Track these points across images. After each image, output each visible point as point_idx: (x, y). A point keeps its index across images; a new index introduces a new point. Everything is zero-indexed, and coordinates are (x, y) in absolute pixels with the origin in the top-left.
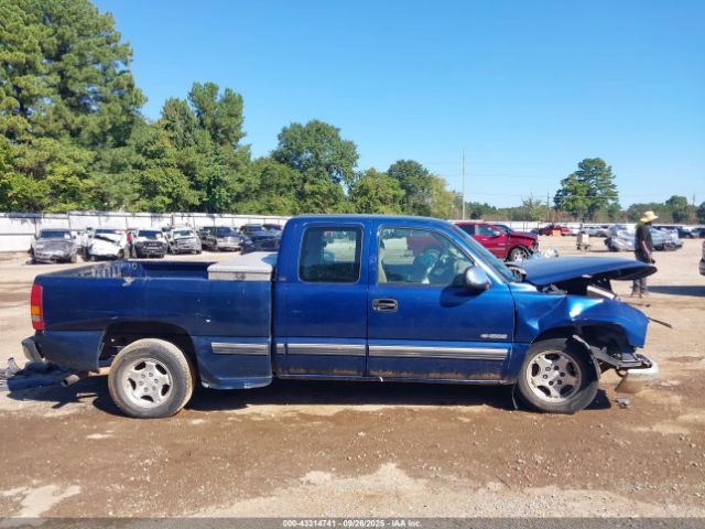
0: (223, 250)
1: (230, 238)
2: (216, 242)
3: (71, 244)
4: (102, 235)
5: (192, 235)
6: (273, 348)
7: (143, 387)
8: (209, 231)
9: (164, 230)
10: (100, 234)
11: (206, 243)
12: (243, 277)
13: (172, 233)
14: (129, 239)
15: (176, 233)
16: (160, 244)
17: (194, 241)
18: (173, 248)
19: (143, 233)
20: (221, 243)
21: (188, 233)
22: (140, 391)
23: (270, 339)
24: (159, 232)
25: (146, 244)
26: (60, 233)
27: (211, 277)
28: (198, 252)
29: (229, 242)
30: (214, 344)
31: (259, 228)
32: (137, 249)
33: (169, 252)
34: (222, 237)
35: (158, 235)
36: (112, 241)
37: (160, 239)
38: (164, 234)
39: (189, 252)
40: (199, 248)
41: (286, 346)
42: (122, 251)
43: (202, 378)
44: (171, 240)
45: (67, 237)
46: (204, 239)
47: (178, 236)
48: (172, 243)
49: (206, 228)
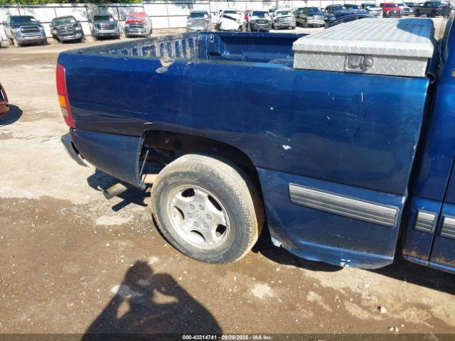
0: (311, 26)
1: (316, 16)
2: (306, 19)
3: (208, 22)
4: (228, 15)
5: (289, 14)
6: (408, 215)
7: (193, 220)
8: (302, 11)
9: (271, 11)
10: (227, 15)
11: (299, 20)
12: (364, 65)
13: (275, 13)
14: (246, 18)
15: (279, 12)
16: (267, 21)
17: (291, 19)
18: (276, 24)
19: (256, 13)
20: (311, 20)
21: (287, 13)
22: (190, 224)
23: (403, 200)
24: (266, 12)
25: (257, 21)
26: (201, 14)
27: (299, 62)
28: (293, 28)
29: (316, 20)
30: (294, 188)
31: (340, 7)
32: (252, 25)
33: (273, 28)
34: (311, 15)
35: (266, 15)
36: (235, 19)
37: (267, 17)
38: (271, 14)
39: (286, 28)
40: (294, 24)
41: (440, 220)
42: (241, 27)
43: (272, 232)
44: (275, 18)
45: (206, 16)
46: (298, 17)
47: (280, 15)
48: (275, 21)
49: (300, 9)
